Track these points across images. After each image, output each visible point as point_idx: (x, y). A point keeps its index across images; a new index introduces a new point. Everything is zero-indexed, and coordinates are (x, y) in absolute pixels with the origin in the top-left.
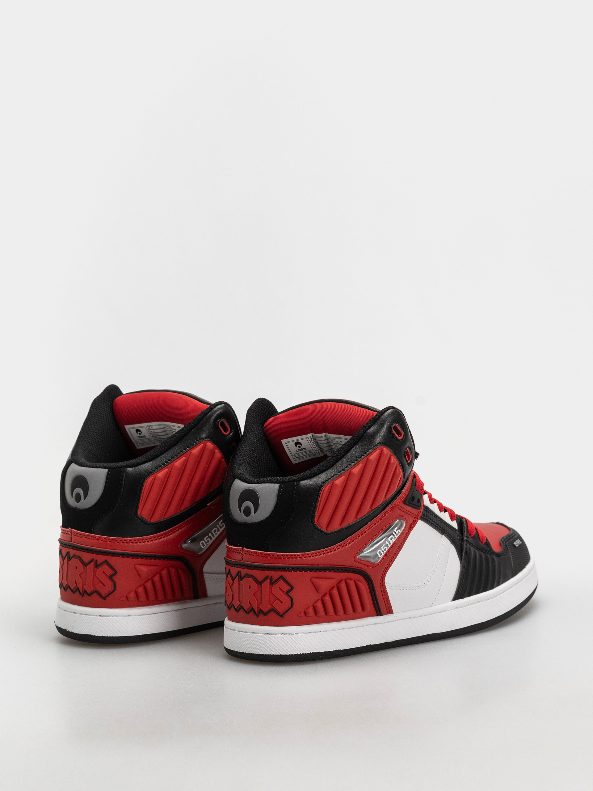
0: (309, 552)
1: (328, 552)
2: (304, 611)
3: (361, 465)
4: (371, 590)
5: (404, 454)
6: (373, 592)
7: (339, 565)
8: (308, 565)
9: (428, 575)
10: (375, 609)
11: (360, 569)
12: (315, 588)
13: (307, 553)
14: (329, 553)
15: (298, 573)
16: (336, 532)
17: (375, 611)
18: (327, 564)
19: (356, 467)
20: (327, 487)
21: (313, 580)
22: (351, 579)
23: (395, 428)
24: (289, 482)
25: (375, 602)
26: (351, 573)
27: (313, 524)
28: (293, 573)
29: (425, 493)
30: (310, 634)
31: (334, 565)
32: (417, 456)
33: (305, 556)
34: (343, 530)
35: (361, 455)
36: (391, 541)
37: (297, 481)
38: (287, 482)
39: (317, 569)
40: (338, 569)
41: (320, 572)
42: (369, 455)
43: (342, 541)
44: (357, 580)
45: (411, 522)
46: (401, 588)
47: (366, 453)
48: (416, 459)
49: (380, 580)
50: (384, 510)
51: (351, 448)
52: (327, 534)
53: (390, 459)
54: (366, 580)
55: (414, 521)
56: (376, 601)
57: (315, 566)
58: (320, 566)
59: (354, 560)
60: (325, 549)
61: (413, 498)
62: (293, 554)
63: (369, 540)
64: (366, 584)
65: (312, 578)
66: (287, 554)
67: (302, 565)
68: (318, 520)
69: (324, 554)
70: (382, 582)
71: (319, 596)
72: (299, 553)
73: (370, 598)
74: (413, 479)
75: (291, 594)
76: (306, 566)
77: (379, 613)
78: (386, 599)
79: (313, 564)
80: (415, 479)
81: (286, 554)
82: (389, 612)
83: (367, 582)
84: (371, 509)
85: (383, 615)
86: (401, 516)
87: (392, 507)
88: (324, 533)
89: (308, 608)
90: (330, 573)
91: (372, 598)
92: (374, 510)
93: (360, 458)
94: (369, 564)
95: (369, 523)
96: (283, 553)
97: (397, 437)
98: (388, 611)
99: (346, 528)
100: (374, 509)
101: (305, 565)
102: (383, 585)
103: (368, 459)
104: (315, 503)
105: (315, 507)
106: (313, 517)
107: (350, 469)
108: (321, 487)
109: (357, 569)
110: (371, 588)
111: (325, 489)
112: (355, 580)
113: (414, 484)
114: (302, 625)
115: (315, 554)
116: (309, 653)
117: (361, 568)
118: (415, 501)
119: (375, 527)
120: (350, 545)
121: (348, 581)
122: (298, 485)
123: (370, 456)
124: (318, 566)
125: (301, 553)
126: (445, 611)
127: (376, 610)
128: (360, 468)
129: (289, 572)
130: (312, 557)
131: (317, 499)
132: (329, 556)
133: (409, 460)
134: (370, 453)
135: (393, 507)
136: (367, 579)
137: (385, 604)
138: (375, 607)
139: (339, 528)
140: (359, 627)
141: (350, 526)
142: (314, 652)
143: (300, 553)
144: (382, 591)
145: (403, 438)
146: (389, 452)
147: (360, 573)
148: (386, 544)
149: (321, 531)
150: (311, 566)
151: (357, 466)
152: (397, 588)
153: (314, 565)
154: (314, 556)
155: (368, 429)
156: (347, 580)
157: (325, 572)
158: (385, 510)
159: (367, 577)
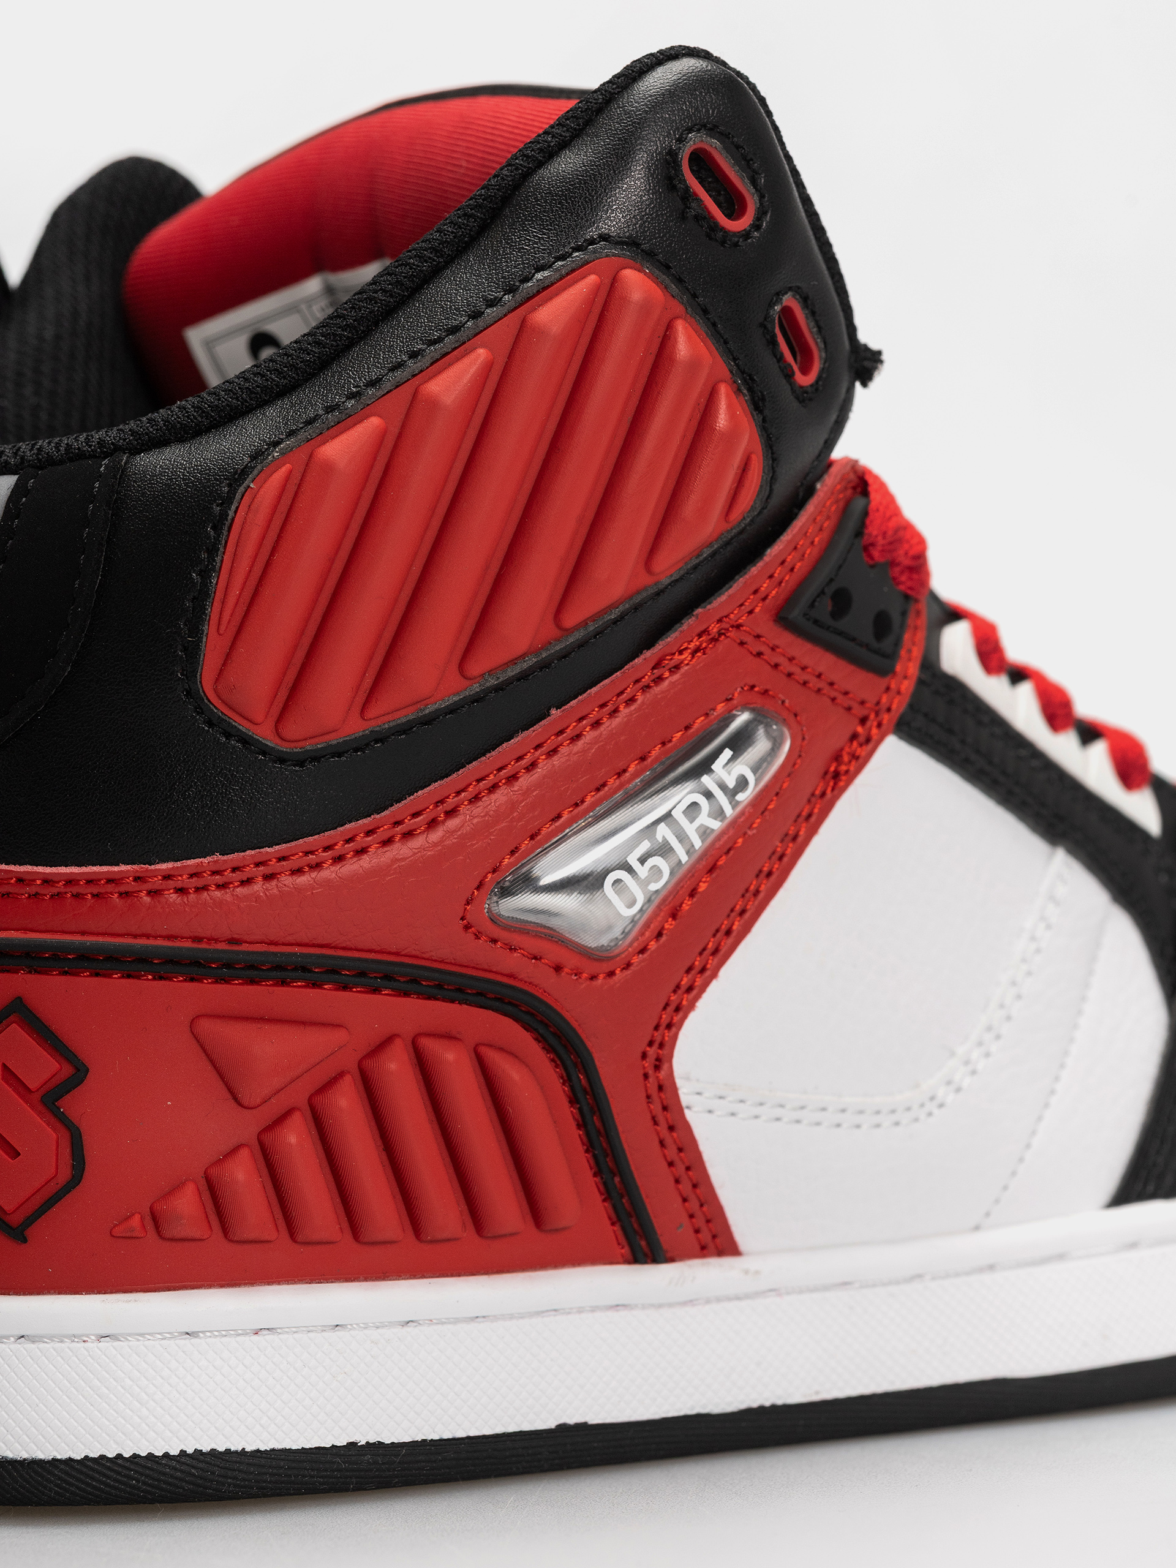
0: (178, 864)
1: (296, 866)
2: (151, 1208)
3: (481, 354)
4: (586, 1109)
5: (762, 325)
6: (598, 1124)
7: (370, 951)
8: (170, 937)
9: (953, 1054)
10: (619, 1219)
11: (505, 980)
12: (222, 1077)
13: (164, 866)
14: (299, 871)
15: (117, 985)
16: (337, 752)
17: (620, 1233)
18: (290, 939)
19: (450, 365)
20: (271, 479)
21: (206, 1026)
22: (449, 1037)
23: (701, 161)
24: (71, 460)
25: (617, 1179)
26: (452, 1001)
27: (193, 695)
28: (86, 983)
29: (954, 614)
30: (187, 1343)
31: (336, 948)
32: (867, 364)
33: (156, 883)
34: (380, 738)
35: (485, 299)
36: (691, 830)
37: (111, 451)
38: (61, 462)
39: (228, 965)
40: (362, 974)
41: (252, 982)
42: (529, 299)
43: (385, 808)
44: (490, 1046)
45: (837, 739)
46: (778, 1112)
47: (512, 290)
48: (865, 384)
49: (644, 1056)
50: (649, 644)
51: (436, 272)
52: (282, 761)
53: (666, 340)
54: (549, 1048)
55: (854, 736)
56: (621, 1177)
57: (214, 946)
58: (245, 947)
59: (467, 927)
60: (277, 848)
61: (842, 602)
62: (84, 869)
63: (559, 816)
64: (551, 1074)
65: (198, 1017)
66: (48, 870)
67: (135, 936)
68: (221, 672)
69: (268, 878)
70: (657, 1068)
71: (247, 1126)
72: (116, 869)
73: (582, 1160)
74: (848, 503)
75: (70, 1105)
76: (160, 942)
77: (643, 1243)
78: (688, 1169)
79: (200, 932)
80: (859, 503)
81: (40, 869)
82: (711, 1246)
83: (558, 1061)
84: (558, 626)
85: (671, 1260)
86: (765, 692)
87: (700, 635)
88: (264, 753)
89: (176, 1188)
90: (312, 993)
91: (595, 1157)
92: (578, 635)
93: (476, 315)
94: (571, 961)
95: (553, 711)
96: (28, 868)
97: (713, 217)
98: (705, 1236)
99: (405, 729)
100: (577, 628)
101: (155, 937)
102: (661, 1088)
103: (524, 321)
104: (205, 574)
105: (203, 595)
106: (193, 652)
107: (416, 381)
108: (238, 477)
109: (488, 981)
110: (580, 1095)
111: (262, 492)
112: (477, 1045)
113: (851, 525)
114: (137, 1291)
115: (214, 873)
116: (175, 1452)
117: (511, 976)
118: (859, 622)
119: (595, 741)
120: (436, 836)
121: (429, 1045)
122: (120, 474)
123: (534, 310)
124: (236, 948)
125: (129, 867)
126: (1061, 1257)
127: (623, 1228)
128: (473, 370)
129: (63, 978)
130: (198, 890)
131: (213, 551)
132: (299, 890)
133: (805, 371)
134: (538, 292)
135: (705, 631)
136: (552, 1040)
137: (685, 1200)
138: (614, 1207)
139: (356, 728)
140: (511, 1317)
141: (428, 721)
142: (206, 1448)
143: (123, 868)
144: (656, 1123)
145: (756, 226)
146: (658, 293)
147: (510, 1003)
148: (660, 839)
149: (246, 741)
150: (188, 944)
151: (458, 359)
152: (758, 1110)
153: (210, 940)
154: (205, 888)
155: (540, 165)
156: (426, 1043)
157: (284, 983)
158: (660, 646)
159: (554, 1034)
